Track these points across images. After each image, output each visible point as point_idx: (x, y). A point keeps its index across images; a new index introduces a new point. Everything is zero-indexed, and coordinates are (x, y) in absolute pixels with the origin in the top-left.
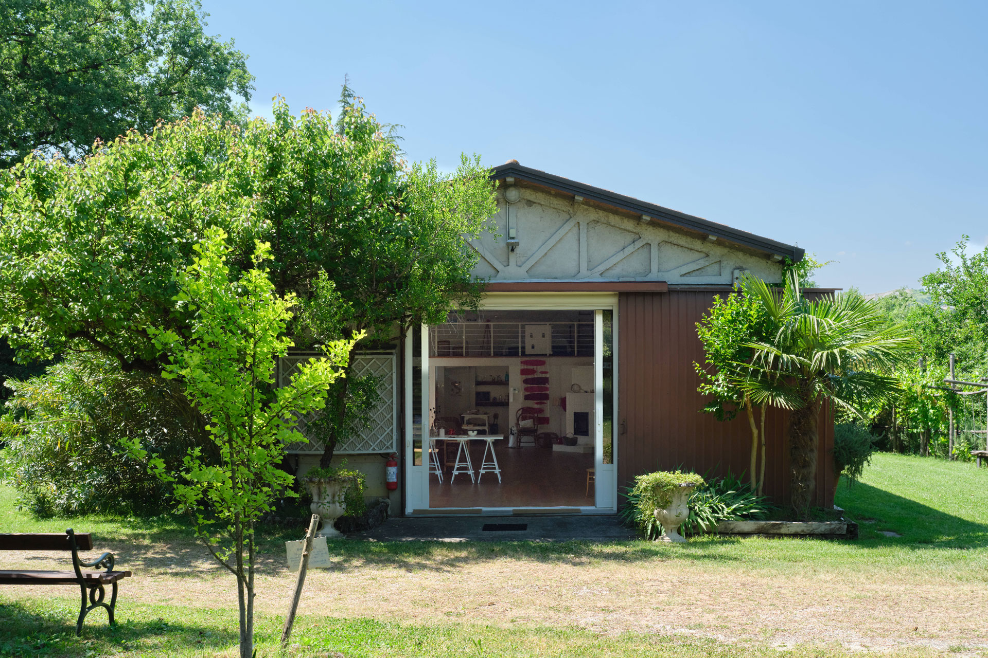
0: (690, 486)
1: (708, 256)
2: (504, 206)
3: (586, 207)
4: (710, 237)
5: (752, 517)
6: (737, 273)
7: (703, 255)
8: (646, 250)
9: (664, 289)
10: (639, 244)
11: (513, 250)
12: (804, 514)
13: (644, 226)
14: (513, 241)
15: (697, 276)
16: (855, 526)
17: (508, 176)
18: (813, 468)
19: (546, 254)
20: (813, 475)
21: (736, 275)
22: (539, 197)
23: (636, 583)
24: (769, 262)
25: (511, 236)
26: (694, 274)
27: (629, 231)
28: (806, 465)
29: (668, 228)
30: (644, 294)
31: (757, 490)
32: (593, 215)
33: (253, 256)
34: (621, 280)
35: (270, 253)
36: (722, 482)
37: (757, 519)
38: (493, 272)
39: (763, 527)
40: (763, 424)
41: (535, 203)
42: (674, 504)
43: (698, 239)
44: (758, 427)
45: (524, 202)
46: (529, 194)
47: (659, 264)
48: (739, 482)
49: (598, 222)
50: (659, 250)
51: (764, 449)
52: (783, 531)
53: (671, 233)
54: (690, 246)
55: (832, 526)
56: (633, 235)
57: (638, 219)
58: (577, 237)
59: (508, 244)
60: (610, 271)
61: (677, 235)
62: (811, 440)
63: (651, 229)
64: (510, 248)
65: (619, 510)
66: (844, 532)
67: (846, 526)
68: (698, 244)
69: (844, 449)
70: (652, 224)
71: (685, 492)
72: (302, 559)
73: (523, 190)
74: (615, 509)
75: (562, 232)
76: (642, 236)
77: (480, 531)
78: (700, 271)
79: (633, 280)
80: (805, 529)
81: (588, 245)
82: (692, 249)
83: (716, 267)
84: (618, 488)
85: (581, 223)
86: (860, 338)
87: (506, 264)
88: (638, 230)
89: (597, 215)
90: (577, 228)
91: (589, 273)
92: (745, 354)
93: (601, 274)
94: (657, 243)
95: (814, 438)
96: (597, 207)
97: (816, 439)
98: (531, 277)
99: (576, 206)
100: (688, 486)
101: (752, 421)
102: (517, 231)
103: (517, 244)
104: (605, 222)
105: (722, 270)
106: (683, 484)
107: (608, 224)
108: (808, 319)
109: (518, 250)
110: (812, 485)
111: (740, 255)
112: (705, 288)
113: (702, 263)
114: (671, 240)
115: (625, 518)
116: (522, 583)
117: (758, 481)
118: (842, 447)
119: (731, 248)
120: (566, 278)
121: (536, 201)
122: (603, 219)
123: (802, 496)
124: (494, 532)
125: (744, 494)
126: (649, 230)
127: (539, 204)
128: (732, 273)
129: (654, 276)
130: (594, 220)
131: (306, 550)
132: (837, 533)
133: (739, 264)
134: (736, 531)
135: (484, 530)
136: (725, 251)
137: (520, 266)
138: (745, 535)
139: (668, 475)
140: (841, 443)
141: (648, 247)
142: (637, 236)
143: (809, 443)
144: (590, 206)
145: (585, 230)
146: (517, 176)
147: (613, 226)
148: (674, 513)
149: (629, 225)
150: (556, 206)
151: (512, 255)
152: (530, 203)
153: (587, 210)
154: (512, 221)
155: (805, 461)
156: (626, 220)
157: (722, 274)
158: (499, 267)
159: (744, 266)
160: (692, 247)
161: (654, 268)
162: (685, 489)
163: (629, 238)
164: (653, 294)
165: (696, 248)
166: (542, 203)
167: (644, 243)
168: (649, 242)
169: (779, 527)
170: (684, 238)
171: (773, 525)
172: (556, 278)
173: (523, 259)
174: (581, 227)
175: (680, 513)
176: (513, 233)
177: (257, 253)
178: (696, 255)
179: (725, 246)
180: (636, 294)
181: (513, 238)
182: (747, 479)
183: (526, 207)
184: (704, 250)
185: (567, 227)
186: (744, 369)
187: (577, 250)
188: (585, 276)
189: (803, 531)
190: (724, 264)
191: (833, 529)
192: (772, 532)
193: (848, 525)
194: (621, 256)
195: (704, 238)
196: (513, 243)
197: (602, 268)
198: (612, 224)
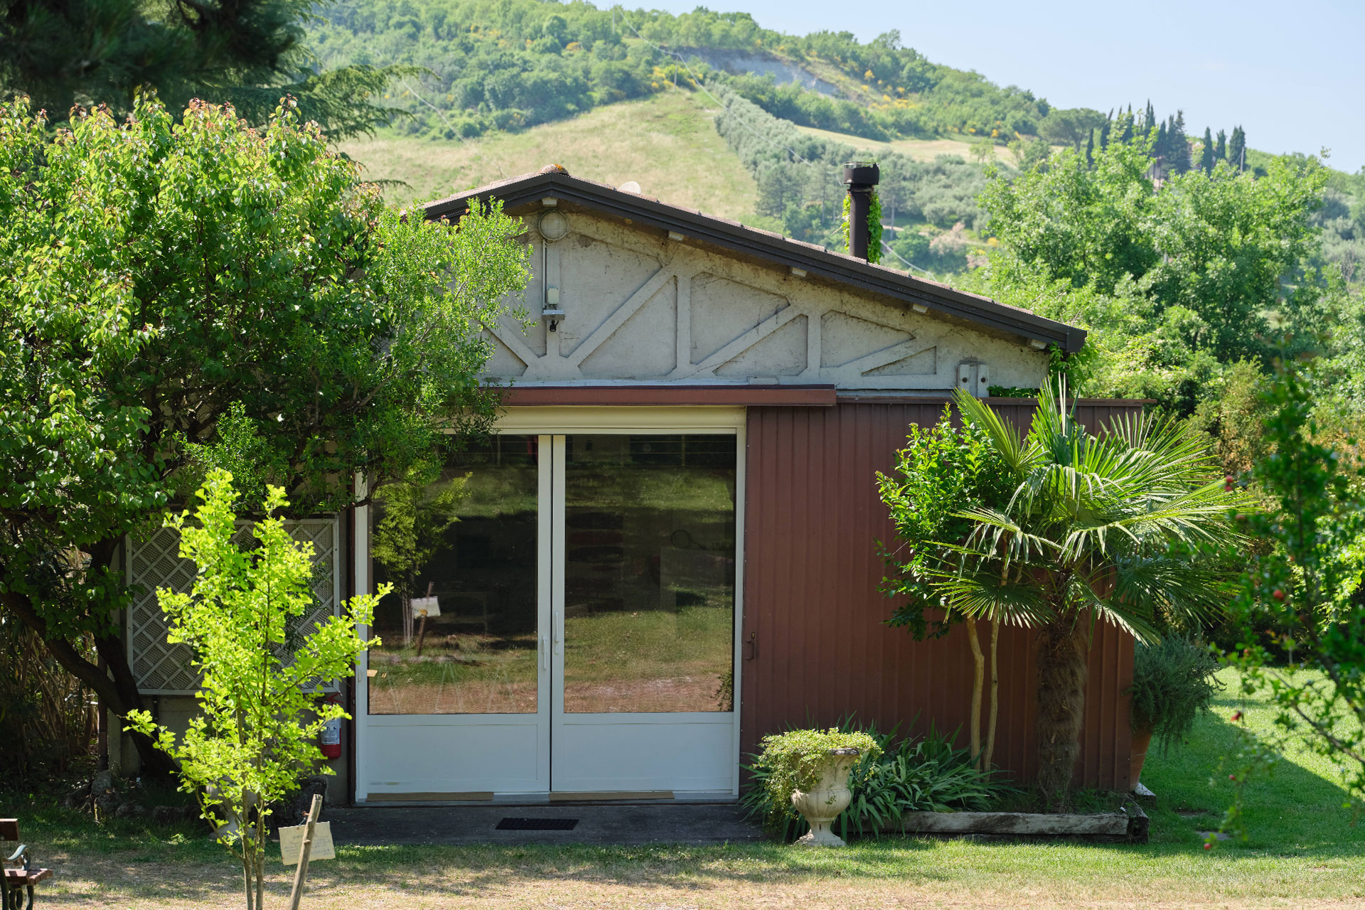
0: (853, 753)
1: (913, 338)
2: (539, 246)
3: (689, 248)
4: (916, 308)
5: (970, 805)
6: (965, 371)
7: (905, 336)
8: (798, 327)
9: (830, 401)
10: (786, 316)
11: (553, 327)
12: (1059, 800)
13: (796, 283)
14: (553, 312)
15: (892, 374)
16: (1143, 821)
17: (546, 196)
18: (1077, 722)
19: (614, 333)
20: (1075, 735)
21: (962, 376)
22: (603, 230)
23: (741, 899)
24: (1026, 349)
25: (551, 301)
26: (887, 370)
27: (768, 292)
28: (1064, 717)
29: (840, 288)
30: (793, 410)
31: (982, 757)
32: (703, 262)
33: (265, 504)
34: (752, 382)
35: (285, 499)
36: (919, 746)
37: (976, 810)
38: (517, 366)
39: (983, 822)
40: (994, 646)
41: (594, 240)
42: (824, 784)
43: (896, 307)
44: (986, 652)
45: (575, 238)
46: (583, 225)
47: (823, 352)
48: (949, 745)
49: (711, 275)
50: (822, 326)
51: (995, 689)
52: (1019, 828)
53: (846, 297)
54: (880, 320)
55: (1104, 822)
56: (776, 299)
57: (786, 271)
58: (672, 303)
59: (544, 318)
60: (734, 365)
61: (858, 300)
62: (1073, 674)
63: (808, 288)
64: (549, 324)
65: (741, 794)
66: (1124, 832)
67: (1126, 822)
68: (894, 317)
69: (1153, 688)
70: (812, 280)
71: (843, 764)
72: (303, 847)
73: (573, 218)
74: (736, 792)
75: (644, 294)
76: (793, 302)
77: (492, 830)
78: (898, 365)
79: (773, 382)
80: (1056, 825)
81: (692, 318)
82: (883, 326)
83: (928, 358)
84: (741, 755)
85: (680, 277)
86: (1159, 502)
87: (540, 352)
88: (784, 290)
89: (709, 264)
90: (671, 287)
91: (693, 368)
92: (956, 529)
93: (716, 371)
94: (819, 314)
95: (1078, 672)
96: (708, 249)
97: (1082, 673)
98: (586, 375)
99: (671, 246)
100: (847, 753)
101: (975, 640)
102: (562, 292)
103: (563, 317)
104: (724, 275)
105: (938, 364)
106: (840, 751)
107: (730, 279)
108: (1062, 472)
109: (562, 327)
110: (1075, 751)
111: (973, 336)
112: (904, 398)
113: (901, 351)
114: (845, 308)
115: (750, 808)
116: (570, 898)
117: (984, 744)
118: (1149, 683)
119: (955, 325)
120: (651, 378)
121: (597, 237)
122: (720, 270)
123: (1057, 770)
124: (518, 831)
125: (957, 766)
126: (805, 290)
127: (602, 241)
128: (957, 370)
129: (812, 375)
130: (704, 273)
131: (308, 838)
132: (1112, 832)
133: (971, 353)
134: (937, 828)
135: (498, 828)
136: (946, 328)
137: (567, 357)
138: (949, 835)
139: (817, 735)
140: (1147, 676)
141: (804, 320)
142: (783, 302)
143: (1070, 681)
144: (696, 246)
145: (688, 292)
146: (562, 197)
147: (739, 283)
148: (823, 798)
149: (768, 280)
150: (633, 246)
151: (552, 338)
152: (586, 241)
153: (691, 253)
154: (553, 274)
155: (1062, 710)
156: (762, 273)
157: (938, 371)
158: (528, 357)
159: (979, 357)
160: (885, 321)
161: (814, 360)
162: (842, 758)
163: (769, 304)
164: (809, 410)
165: (891, 324)
166: (609, 240)
167: (796, 314)
168: (805, 313)
169: (1011, 821)
170: (869, 306)
171: (1002, 819)
172: (632, 378)
173: (572, 343)
174: (680, 285)
175: (833, 799)
176: (553, 297)
177: (270, 500)
178: (893, 337)
179: (945, 321)
180: (779, 410)
181: (554, 306)
182: (965, 739)
183: (578, 247)
184: (906, 327)
185: (654, 284)
186: (956, 556)
187: (672, 326)
188: (687, 375)
189: (1052, 829)
190: (942, 352)
191: (1103, 826)
192: (998, 830)
193: (1131, 820)
194: (753, 337)
195: (906, 307)
196: (553, 316)
197: (717, 360)
198: (738, 279)
